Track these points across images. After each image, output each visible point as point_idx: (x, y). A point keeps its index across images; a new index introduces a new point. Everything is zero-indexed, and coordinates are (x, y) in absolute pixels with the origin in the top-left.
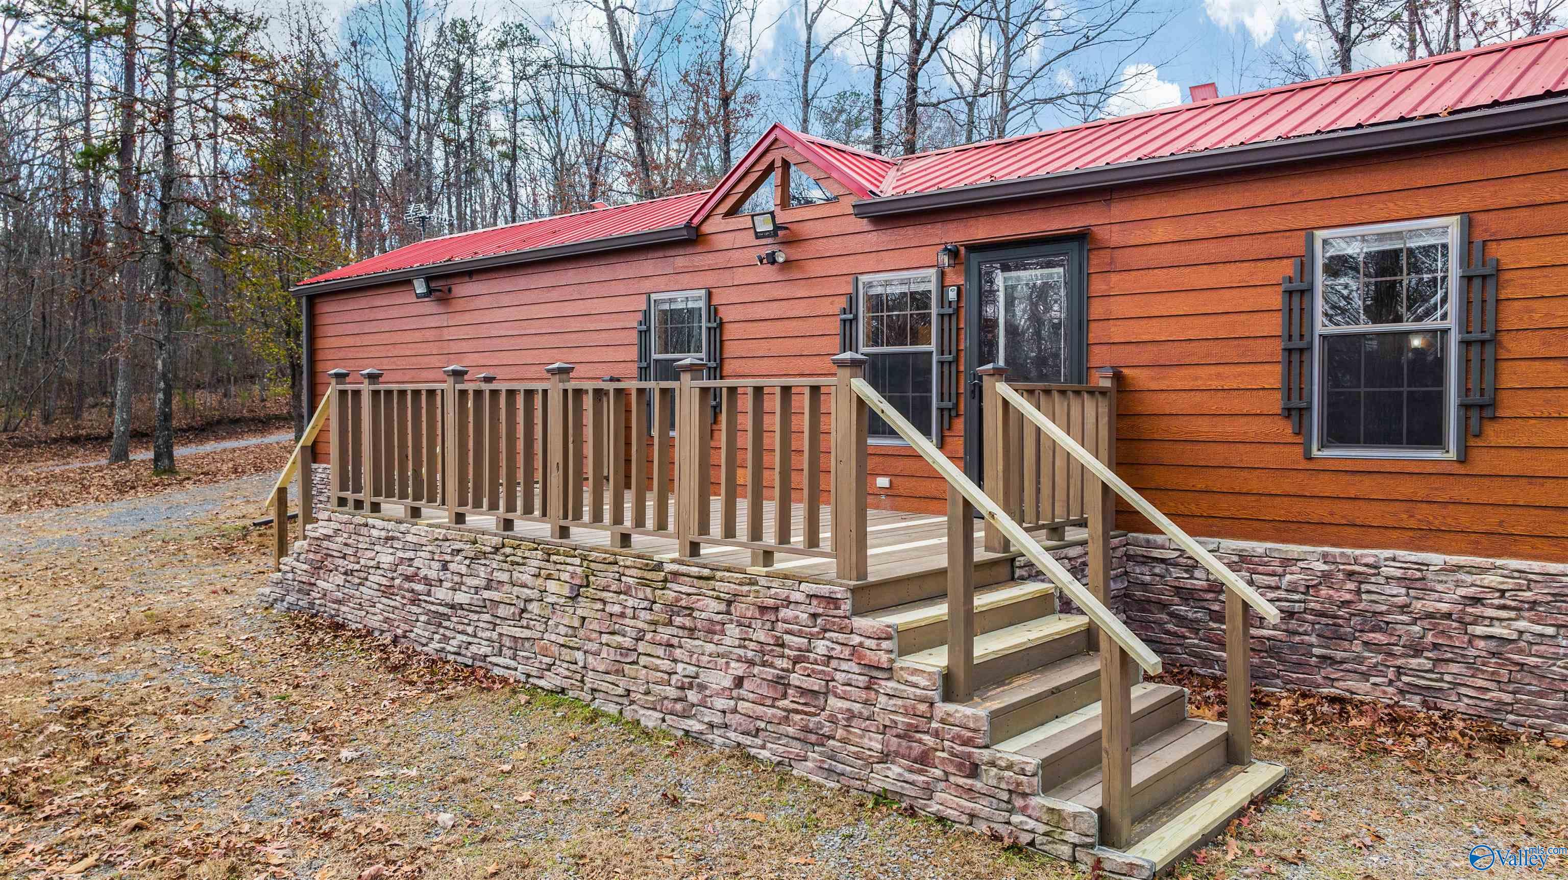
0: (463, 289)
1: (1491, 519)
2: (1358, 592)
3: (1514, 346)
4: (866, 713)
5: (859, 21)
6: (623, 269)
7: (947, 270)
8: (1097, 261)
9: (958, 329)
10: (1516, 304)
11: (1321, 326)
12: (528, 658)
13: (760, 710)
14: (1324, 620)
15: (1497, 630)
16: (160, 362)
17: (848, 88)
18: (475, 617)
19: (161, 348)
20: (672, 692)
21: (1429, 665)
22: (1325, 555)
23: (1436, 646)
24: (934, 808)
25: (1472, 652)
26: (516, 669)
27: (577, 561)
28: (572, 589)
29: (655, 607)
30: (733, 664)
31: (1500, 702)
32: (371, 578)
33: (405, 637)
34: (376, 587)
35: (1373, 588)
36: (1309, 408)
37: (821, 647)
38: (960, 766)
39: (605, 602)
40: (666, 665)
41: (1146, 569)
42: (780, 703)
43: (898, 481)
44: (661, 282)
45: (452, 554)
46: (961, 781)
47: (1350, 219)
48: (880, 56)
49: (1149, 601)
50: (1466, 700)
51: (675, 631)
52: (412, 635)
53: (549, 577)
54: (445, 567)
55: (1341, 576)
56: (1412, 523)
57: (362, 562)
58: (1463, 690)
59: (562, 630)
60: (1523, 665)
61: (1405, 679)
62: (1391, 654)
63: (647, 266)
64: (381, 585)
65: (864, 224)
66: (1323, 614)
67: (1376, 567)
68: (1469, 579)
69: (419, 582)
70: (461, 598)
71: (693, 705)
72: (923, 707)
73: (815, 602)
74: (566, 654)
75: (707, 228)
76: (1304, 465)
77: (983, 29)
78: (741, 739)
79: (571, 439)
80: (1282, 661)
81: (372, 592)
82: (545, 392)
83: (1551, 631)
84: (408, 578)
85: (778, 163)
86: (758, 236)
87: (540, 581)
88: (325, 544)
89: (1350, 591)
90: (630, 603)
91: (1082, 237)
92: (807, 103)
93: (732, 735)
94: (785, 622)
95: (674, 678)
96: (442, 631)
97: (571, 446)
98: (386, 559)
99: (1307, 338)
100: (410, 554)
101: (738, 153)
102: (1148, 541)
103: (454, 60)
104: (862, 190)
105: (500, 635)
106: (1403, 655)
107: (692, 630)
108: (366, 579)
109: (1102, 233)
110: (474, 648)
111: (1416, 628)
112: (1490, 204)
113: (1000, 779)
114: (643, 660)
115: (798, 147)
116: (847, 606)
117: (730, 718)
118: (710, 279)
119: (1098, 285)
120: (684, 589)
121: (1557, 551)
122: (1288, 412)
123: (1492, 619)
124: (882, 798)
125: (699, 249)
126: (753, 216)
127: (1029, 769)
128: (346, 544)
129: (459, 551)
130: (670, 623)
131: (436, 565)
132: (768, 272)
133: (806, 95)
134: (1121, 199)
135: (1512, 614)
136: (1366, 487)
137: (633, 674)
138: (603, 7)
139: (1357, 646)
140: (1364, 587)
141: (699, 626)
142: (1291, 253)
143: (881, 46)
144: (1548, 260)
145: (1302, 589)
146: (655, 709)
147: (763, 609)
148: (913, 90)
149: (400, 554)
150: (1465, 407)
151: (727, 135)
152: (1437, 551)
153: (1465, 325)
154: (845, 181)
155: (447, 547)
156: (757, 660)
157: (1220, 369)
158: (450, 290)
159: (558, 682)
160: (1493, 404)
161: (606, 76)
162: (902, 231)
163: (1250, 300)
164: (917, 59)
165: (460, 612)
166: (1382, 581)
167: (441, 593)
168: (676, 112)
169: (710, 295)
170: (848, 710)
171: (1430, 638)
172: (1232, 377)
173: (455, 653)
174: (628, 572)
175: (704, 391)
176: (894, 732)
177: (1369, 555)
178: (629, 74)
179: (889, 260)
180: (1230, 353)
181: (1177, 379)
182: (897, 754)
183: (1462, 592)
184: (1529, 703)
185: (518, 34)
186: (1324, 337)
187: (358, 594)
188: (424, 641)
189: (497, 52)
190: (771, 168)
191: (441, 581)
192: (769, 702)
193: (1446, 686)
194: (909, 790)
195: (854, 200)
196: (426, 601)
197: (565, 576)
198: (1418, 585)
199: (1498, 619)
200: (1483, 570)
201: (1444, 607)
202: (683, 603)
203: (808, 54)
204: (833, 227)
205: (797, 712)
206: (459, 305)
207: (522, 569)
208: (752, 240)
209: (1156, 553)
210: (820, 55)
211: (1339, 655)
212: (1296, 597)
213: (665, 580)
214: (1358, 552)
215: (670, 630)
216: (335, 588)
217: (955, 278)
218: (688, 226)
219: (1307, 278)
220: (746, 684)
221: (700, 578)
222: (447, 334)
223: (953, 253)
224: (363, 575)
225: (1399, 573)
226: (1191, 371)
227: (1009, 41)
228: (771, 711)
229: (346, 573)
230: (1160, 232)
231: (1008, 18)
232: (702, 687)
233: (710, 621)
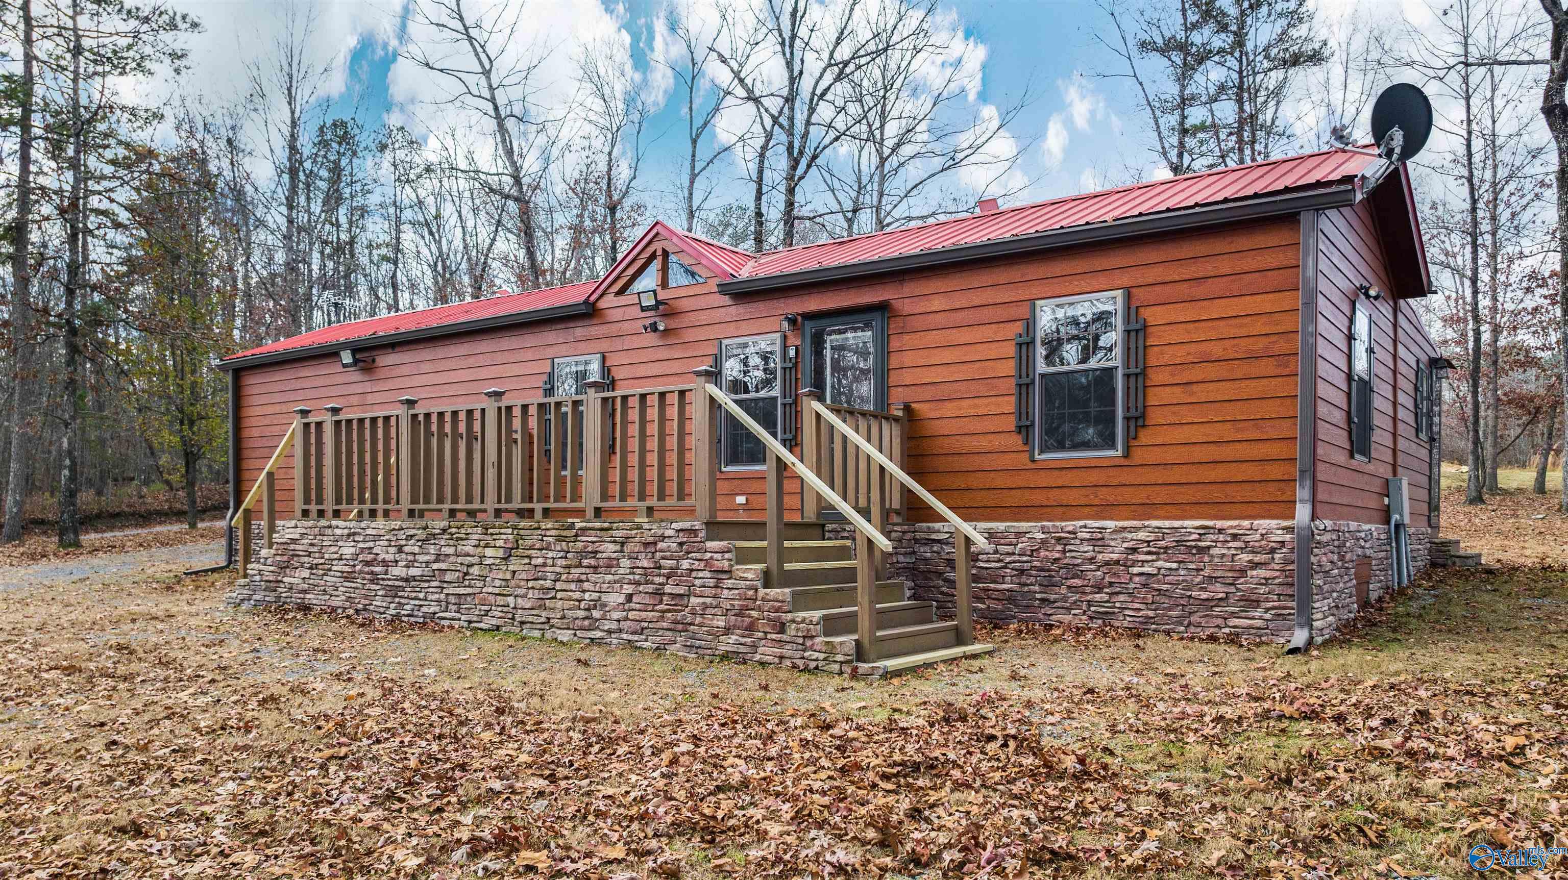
0: (386, 359)
1: (1141, 496)
2: (1064, 552)
3: (1156, 377)
4: (714, 603)
5: (741, 139)
6: (530, 339)
7: (788, 333)
8: (894, 326)
9: (797, 379)
10: (1156, 349)
11: (1041, 367)
12: (469, 609)
13: (644, 615)
14: (1043, 574)
15: (1146, 569)
16: (65, 440)
17: (732, 201)
18: (426, 585)
19: (66, 427)
20: (581, 614)
21: (1106, 597)
22: (1043, 527)
23: (1111, 584)
24: (757, 657)
25: (1132, 585)
26: (459, 619)
27: (510, 531)
28: (505, 552)
29: (569, 555)
30: (625, 586)
31: (1147, 617)
32: (334, 568)
33: (365, 610)
34: (339, 574)
35: (1072, 548)
36: (1033, 424)
37: (685, 564)
38: (774, 627)
39: (530, 557)
40: (577, 595)
41: (927, 549)
42: (658, 608)
43: (751, 498)
44: (563, 349)
45: (406, 539)
46: (774, 636)
47: (1058, 293)
48: (761, 172)
49: (930, 572)
50: (1128, 619)
51: (584, 570)
52: (371, 608)
53: (487, 546)
54: (400, 550)
55: (1053, 541)
56: (1097, 502)
57: (327, 556)
58: (1127, 612)
59: (498, 583)
60: (1160, 590)
61: (1093, 609)
62: (1084, 593)
63: (551, 336)
64: (342, 572)
65: (726, 300)
66: (1041, 569)
67: (1075, 533)
68: (1130, 536)
69: (378, 565)
70: (413, 572)
71: (597, 620)
72: (751, 593)
73: (681, 534)
74: (500, 600)
75: (602, 304)
76: (1030, 465)
77: (862, 148)
78: (630, 637)
79: (504, 443)
80: (1016, 606)
81: (334, 579)
82: (483, 410)
83: (1174, 566)
84: (367, 563)
85: (659, 253)
86: (643, 309)
87: (480, 549)
88: (292, 547)
89: (1058, 551)
90: (550, 555)
91: (883, 308)
92: (691, 215)
93: (624, 636)
94: (661, 551)
95: (582, 605)
96: (397, 600)
97: (504, 448)
98: (348, 550)
99: (1031, 376)
100: (371, 544)
101: (623, 249)
102: (929, 528)
103: (334, 162)
104: (725, 273)
105: (447, 595)
106: (1091, 593)
107: (595, 567)
108: (330, 570)
109: (896, 304)
110: (424, 609)
111: (1099, 573)
112: (1141, 281)
113: (798, 630)
114: (559, 595)
115: (675, 239)
116: (702, 534)
117: (625, 625)
118: (604, 346)
119: (895, 344)
120: (590, 539)
121: (1179, 512)
122: (1019, 429)
123: (1143, 561)
124: (725, 657)
125: (595, 321)
126: (639, 293)
127: (815, 620)
128: (312, 545)
129: (412, 536)
130: (580, 565)
131: (392, 550)
132: (651, 339)
133: (691, 206)
134: (911, 280)
135: (1154, 557)
136: (1066, 478)
137: (552, 606)
138: (493, 114)
139: (1064, 590)
140: (1068, 548)
141: (601, 564)
142: (1021, 317)
143: (762, 162)
144: (1173, 320)
145: (1029, 553)
146: (568, 629)
147: (646, 545)
148: (790, 204)
149: (361, 545)
150: (1127, 419)
151: (614, 243)
152: (1111, 519)
153: (1127, 364)
154: (712, 266)
155: (402, 535)
156: (642, 580)
157: (976, 401)
158: (374, 361)
159: (494, 622)
160: (1143, 416)
161: (493, 181)
162: (755, 305)
163: (994, 351)
164: (793, 176)
165: (413, 583)
166: (1078, 542)
167: (397, 571)
168: (560, 219)
169: (604, 359)
170: (704, 603)
171: (1107, 579)
172: (984, 406)
173: (408, 615)
174: (548, 533)
175: (605, 400)
176: (733, 612)
177: (1070, 525)
178: (517, 181)
179: (745, 328)
180: (983, 389)
181: (949, 409)
182: (735, 627)
183: (1125, 545)
184: (1163, 615)
185: (399, 137)
186: (1043, 376)
187: (322, 582)
188: (382, 610)
189: (378, 154)
190: (653, 256)
191: (397, 562)
192: (650, 608)
193: (1116, 610)
194: (742, 649)
195: (717, 281)
196: (383, 579)
197: (500, 543)
198: (1100, 543)
199: (1147, 562)
200: (1137, 530)
201: (1115, 556)
202: (590, 549)
203: (693, 168)
204: (701, 303)
205: (669, 611)
206: (381, 373)
207: (465, 542)
208: (636, 312)
209: (934, 536)
210: (704, 169)
211: (1052, 597)
212: (1025, 559)
213: (576, 535)
214: (1063, 524)
215: (580, 570)
216: (301, 581)
217: (793, 340)
218: (586, 302)
219: (1031, 335)
220: (635, 599)
221: (602, 529)
222: (370, 399)
223: (793, 321)
224: (326, 567)
225: (1088, 536)
226: (955, 404)
227: (883, 160)
228: (651, 614)
229: (311, 568)
230: (937, 304)
231: (882, 140)
232: (604, 605)
233: (610, 558)
